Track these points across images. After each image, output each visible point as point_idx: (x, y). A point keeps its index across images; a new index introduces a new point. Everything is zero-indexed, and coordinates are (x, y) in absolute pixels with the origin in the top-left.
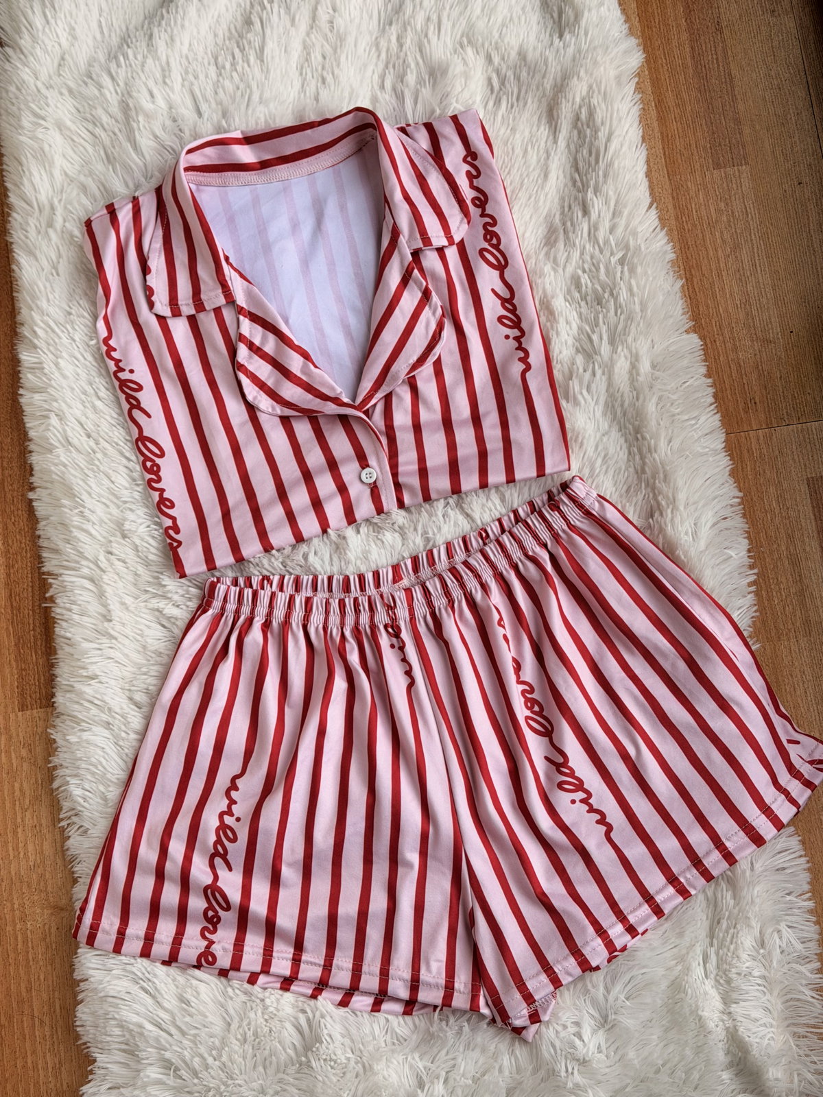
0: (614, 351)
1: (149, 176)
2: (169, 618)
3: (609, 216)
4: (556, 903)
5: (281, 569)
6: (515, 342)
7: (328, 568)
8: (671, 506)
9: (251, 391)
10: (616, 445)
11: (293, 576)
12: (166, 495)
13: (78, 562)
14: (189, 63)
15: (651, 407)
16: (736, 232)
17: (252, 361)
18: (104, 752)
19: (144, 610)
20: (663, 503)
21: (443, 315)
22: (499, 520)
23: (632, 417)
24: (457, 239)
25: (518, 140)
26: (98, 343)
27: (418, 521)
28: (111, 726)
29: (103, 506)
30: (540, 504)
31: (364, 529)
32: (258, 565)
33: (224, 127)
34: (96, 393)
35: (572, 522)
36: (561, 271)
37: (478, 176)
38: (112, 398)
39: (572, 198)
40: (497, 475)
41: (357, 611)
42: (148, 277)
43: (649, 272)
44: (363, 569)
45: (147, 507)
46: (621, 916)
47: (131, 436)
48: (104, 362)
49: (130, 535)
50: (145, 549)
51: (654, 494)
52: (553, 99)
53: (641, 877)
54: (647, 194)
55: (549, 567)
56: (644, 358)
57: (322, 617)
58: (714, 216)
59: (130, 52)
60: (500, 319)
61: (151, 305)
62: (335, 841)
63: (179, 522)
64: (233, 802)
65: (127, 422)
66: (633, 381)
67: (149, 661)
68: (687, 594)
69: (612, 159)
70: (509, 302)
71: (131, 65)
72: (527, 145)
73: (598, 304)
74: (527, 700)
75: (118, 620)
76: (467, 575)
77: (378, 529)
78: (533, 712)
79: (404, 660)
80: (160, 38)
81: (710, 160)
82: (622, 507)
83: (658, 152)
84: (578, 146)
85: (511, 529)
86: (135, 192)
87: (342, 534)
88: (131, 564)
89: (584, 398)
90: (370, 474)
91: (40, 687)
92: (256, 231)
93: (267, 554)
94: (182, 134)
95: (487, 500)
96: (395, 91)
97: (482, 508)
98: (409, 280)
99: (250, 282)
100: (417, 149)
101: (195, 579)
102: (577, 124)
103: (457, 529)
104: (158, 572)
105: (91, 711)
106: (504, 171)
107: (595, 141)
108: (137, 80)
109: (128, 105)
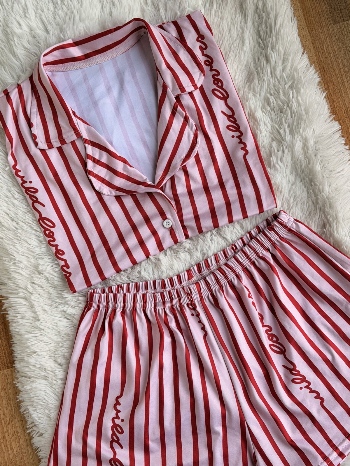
0: (293, 137)
2: (70, 315)
3: (281, 62)
4: (299, 445)
5: (127, 281)
6: (237, 139)
7: (152, 276)
8: (335, 221)
9: (97, 184)
10: (300, 190)
11: (134, 283)
12: (59, 248)
13: (17, 290)
14: (38, 3)
15: (318, 167)
17: (96, 168)
18: (45, 392)
19: (56, 312)
20: (331, 219)
21: (197, 129)
22: (242, 239)
23: (307, 173)
24: (199, 86)
25: (225, 24)
26: (10, 168)
27: (198, 245)
28: (47, 378)
29: (26, 258)
30: (263, 227)
31: (168, 253)
32: (114, 280)
33: (62, 38)
34: (13, 196)
35: (282, 236)
36: (258, 96)
37: (206, 48)
38: (22, 197)
39: (259, 54)
40: (237, 215)
41: (171, 298)
42: (32, 129)
43: (308, 91)
44: (171, 274)
45: (50, 255)
46: (335, 448)
47: (35, 218)
48: (15, 178)
49: (42, 273)
50: (52, 279)
51: (325, 215)
53: (342, 424)
54: (300, 46)
55: (272, 262)
56: (311, 140)
57: (153, 304)
58: (337, 51)
60: (228, 127)
61: (36, 144)
62: (176, 426)
63: (68, 262)
64: (118, 411)
65: (32, 209)
67: (62, 339)
69: (279, 29)
70: (232, 117)
71: (6, 9)
72: (230, 26)
73: (281, 113)
74: (269, 335)
75: (43, 319)
76: (228, 271)
77: (176, 252)
78: (273, 342)
79: (200, 322)
81: (331, 20)
82: (307, 224)
83: (301, 19)
84: (259, 23)
85: (248, 243)
86: (18, 81)
87: (157, 257)
88: (46, 288)
89: (279, 165)
90: (168, 222)
91: (5, 357)
92: (88, 95)
93: (118, 274)
94: (40, 45)
95: (233, 229)
96: (154, 5)
97: (231, 233)
98: (175, 113)
99: (88, 125)
100: (171, 37)
101: (81, 292)
102: (257, 11)
103: (219, 246)
104: (61, 290)
105: (36, 371)
106: (220, 43)
107: (268, 20)
108: (10, 17)
109: (7, 32)
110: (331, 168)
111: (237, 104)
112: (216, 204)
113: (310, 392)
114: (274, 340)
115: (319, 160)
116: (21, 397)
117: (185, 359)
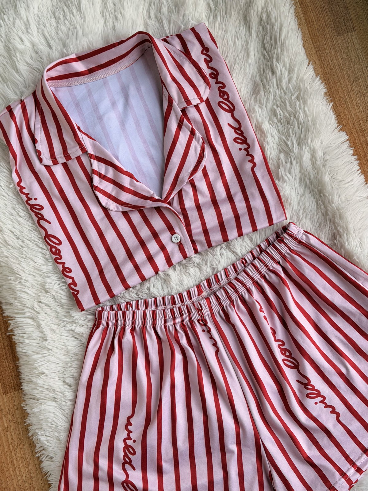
0: (301, 149)
1: (28, 86)
2: (78, 334)
3: (287, 73)
4: (316, 461)
5: (136, 297)
6: (245, 151)
7: (161, 292)
8: (346, 232)
9: (104, 200)
10: (309, 201)
11: (143, 300)
12: (66, 266)
13: (24, 310)
14: (40, 19)
15: (327, 178)
16: (355, 70)
17: (102, 184)
18: (54, 414)
19: (64, 332)
20: (341, 230)
21: (203, 142)
22: (251, 252)
24: (205, 98)
25: (229, 36)
26: (14, 185)
27: (207, 259)
28: (56, 399)
29: (32, 277)
30: (272, 240)
31: (178, 268)
32: (123, 297)
33: (65, 53)
34: (18, 214)
35: (292, 248)
36: (264, 107)
37: (211, 60)
38: (27, 215)
39: (265, 66)
40: (247, 228)
41: (181, 315)
42: (36, 145)
43: (314, 102)
44: (181, 290)
45: (57, 273)
46: (352, 463)
47: (41, 235)
48: (19, 195)
49: (49, 291)
50: (59, 298)
51: (335, 226)
52: (246, 11)
53: (360, 439)
54: (306, 57)
55: (283, 275)
56: (319, 151)
57: (163, 321)
58: (341, 63)
59: (5, 17)
60: (235, 140)
61: (41, 160)
62: (189, 445)
63: (76, 280)
64: (130, 432)
65: (37, 227)
66: (314, 164)
67: (71, 359)
68: (362, 279)
69: (284, 40)
70: (239, 129)
71: (7, 25)
72: (235, 39)
73: (288, 124)
74: (282, 350)
75: (50, 339)
76: (238, 285)
77: (185, 267)
78: (286, 356)
79: (211, 338)
80: (21, 7)
81: (335, 32)
82: (318, 236)
83: (305, 31)
84: (263, 36)
85: (258, 256)
86: (21, 97)
87: (166, 273)
88: (53, 307)
89: (288, 177)
90: (177, 237)
91: (13, 380)
92: (93, 109)
93: (127, 291)
94: (43, 60)
95: (243, 242)
96: (157, 18)
97: (241, 247)
98: (182, 126)
99: (94, 140)
100: (175, 50)
101: (89, 310)
102: (261, 23)
103: (229, 260)
104: (68, 309)
105: (44, 393)
106: (224, 55)
107: (273, 31)
108: (12, 33)
109: (9, 48)
110: (340, 179)
111: (244, 116)
112: (225, 218)
113: (325, 407)
114: (286, 354)
115: (327, 170)
116: (29, 420)
117: (197, 376)
